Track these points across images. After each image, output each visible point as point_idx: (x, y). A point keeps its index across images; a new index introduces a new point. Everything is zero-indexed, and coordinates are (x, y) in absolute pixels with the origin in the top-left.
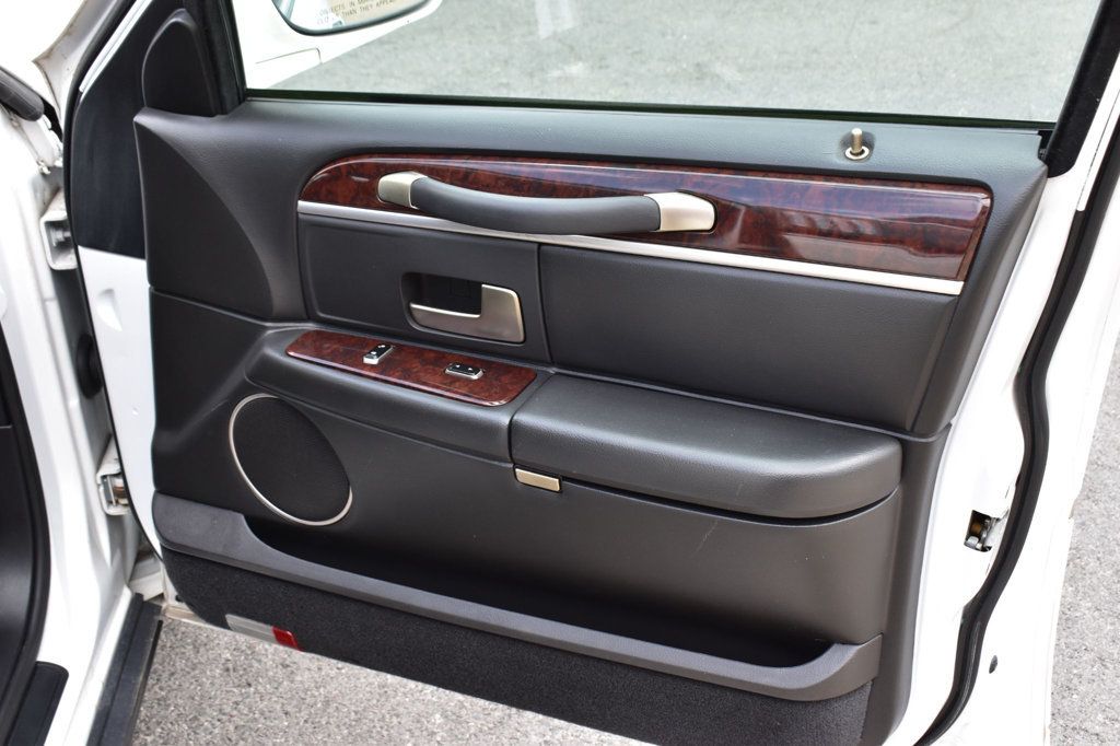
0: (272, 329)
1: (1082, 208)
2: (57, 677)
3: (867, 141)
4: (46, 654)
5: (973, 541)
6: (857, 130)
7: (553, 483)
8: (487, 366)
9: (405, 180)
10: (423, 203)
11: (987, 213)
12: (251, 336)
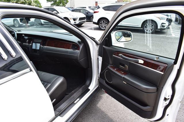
0: (110, 65)
1: (178, 69)
2: (89, 90)
3: (158, 58)
4: (89, 88)
5: (165, 100)
6: (157, 57)
7: (126, 83)
8: (124, 72)
9: (120, 54)
10: (121, 57)
11: (167, 67)
12: (108, 65)
